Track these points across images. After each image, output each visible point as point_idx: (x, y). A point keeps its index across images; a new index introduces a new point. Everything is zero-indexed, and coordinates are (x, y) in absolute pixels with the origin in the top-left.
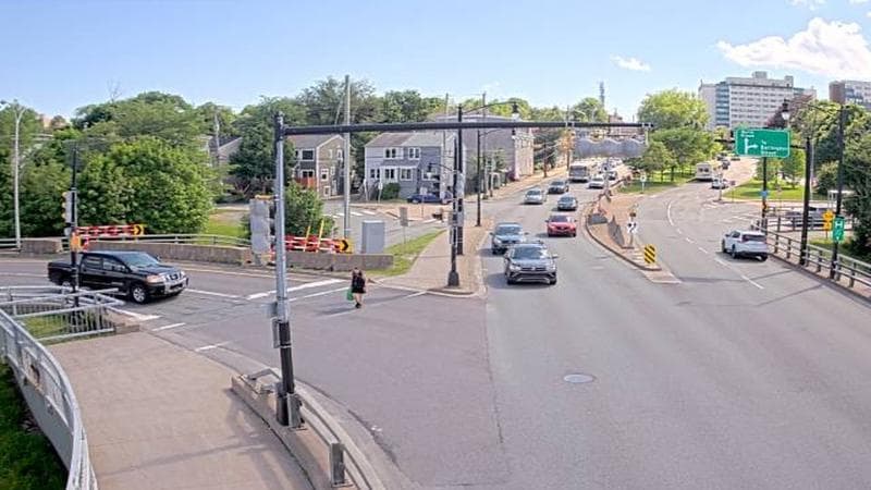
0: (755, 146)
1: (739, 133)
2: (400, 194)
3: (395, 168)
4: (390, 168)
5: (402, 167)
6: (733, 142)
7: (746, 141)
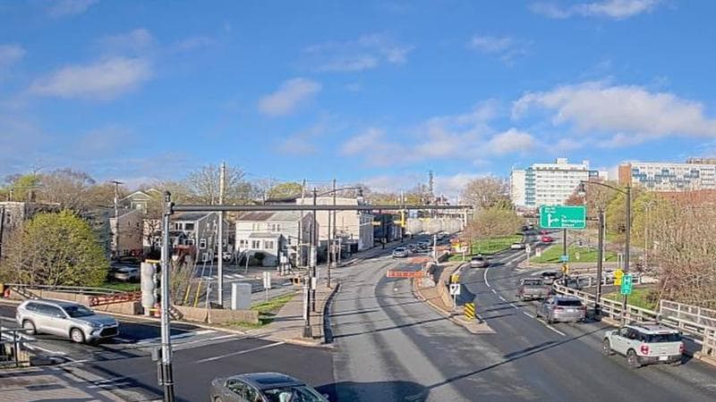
0: (556, 220)
1: (544, 209)
2: (264, 262)
3: (261, 240)
4: (257, 239)
5: (266, 239)
6: (538, 217)
7: (549, 216)
